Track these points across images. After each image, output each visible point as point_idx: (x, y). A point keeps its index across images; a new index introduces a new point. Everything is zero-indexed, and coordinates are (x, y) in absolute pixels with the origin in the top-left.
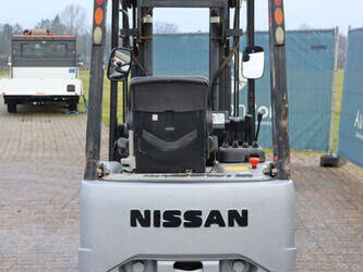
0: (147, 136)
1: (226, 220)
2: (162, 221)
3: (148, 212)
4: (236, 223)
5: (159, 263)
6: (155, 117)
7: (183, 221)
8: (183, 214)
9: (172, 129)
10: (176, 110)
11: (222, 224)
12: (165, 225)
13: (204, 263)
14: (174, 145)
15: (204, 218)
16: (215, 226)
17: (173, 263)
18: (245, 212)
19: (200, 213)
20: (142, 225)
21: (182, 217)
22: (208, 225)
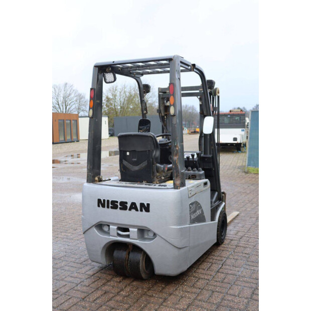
0: (125, 163)
1: (139, 208)
2: (110, 205)
3: (104, 200)
4: (144, 210)
5: (111, 227)
6: (128, 154)
7: (119, 206)
8: (119, 203)
9: (135, 160)
10: (137, 150)
11: (137, 210)
12: (112, 208)
13: (130, 229)
14: (136, 168)
15: (129, 205)
16: (133, 211)
17: (116, 227)
18: (148, 205)
19: (126, 203)
20: (102, 207)
21: (118, 204)
22: (130, 209)
